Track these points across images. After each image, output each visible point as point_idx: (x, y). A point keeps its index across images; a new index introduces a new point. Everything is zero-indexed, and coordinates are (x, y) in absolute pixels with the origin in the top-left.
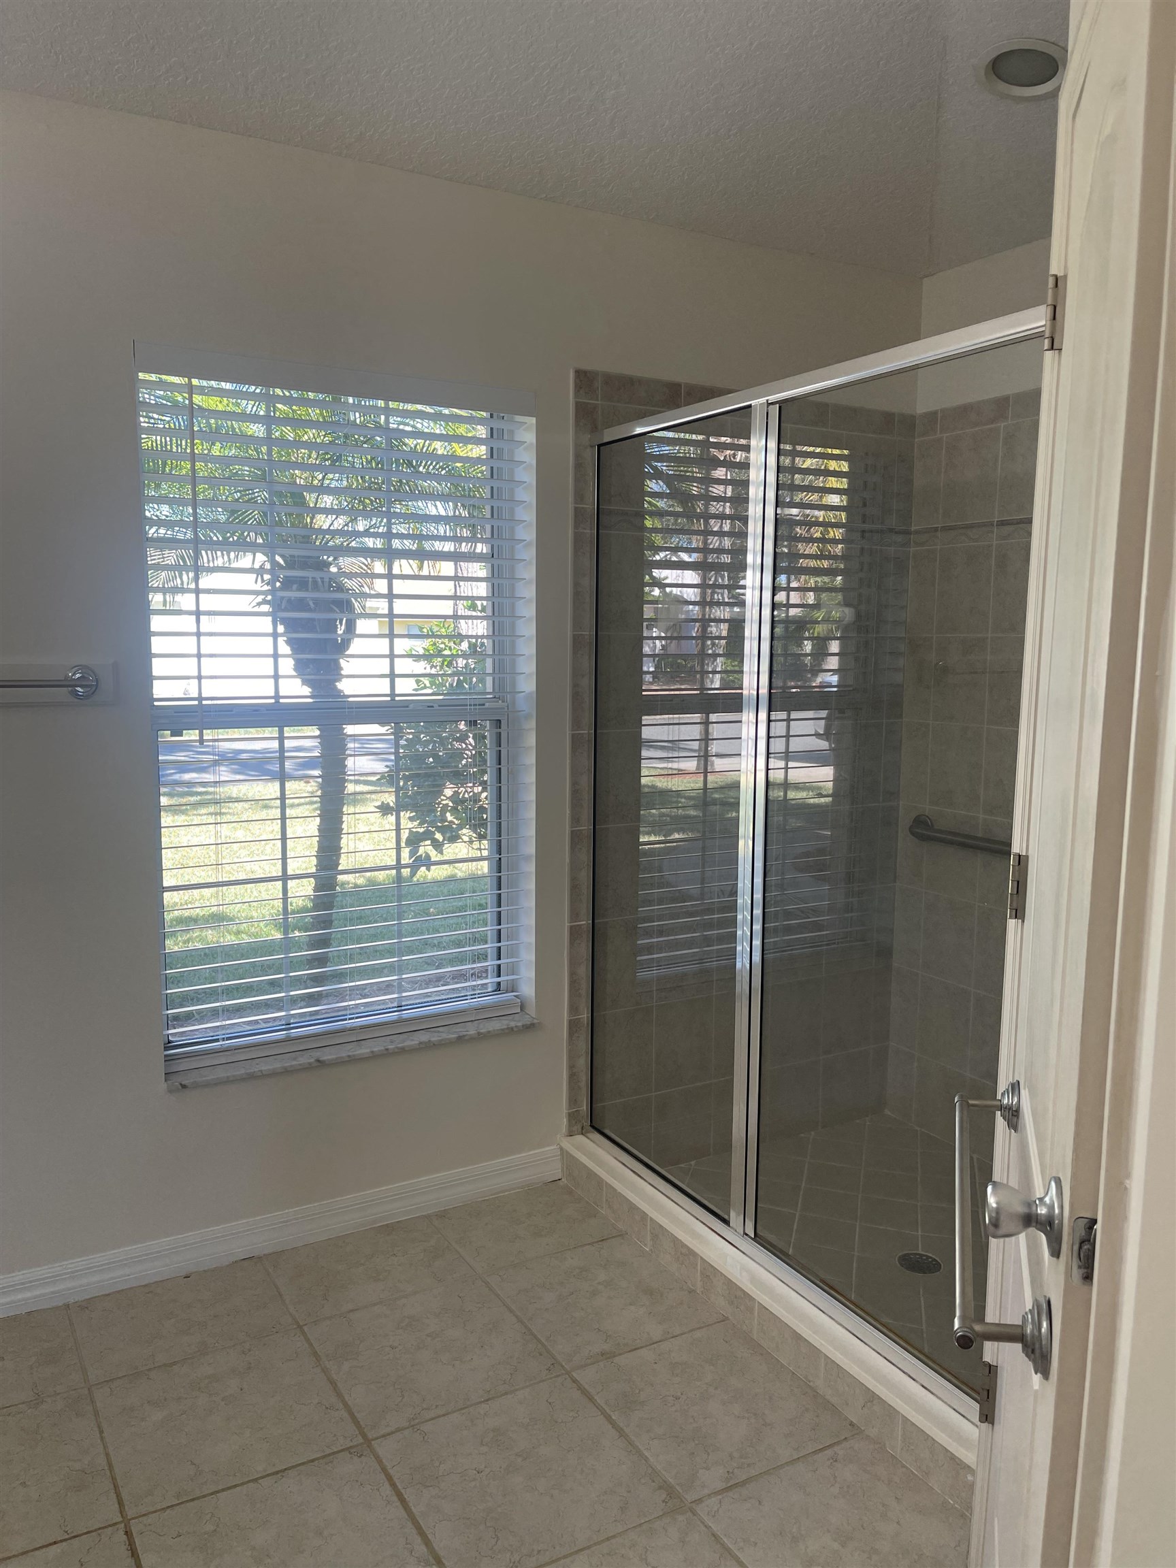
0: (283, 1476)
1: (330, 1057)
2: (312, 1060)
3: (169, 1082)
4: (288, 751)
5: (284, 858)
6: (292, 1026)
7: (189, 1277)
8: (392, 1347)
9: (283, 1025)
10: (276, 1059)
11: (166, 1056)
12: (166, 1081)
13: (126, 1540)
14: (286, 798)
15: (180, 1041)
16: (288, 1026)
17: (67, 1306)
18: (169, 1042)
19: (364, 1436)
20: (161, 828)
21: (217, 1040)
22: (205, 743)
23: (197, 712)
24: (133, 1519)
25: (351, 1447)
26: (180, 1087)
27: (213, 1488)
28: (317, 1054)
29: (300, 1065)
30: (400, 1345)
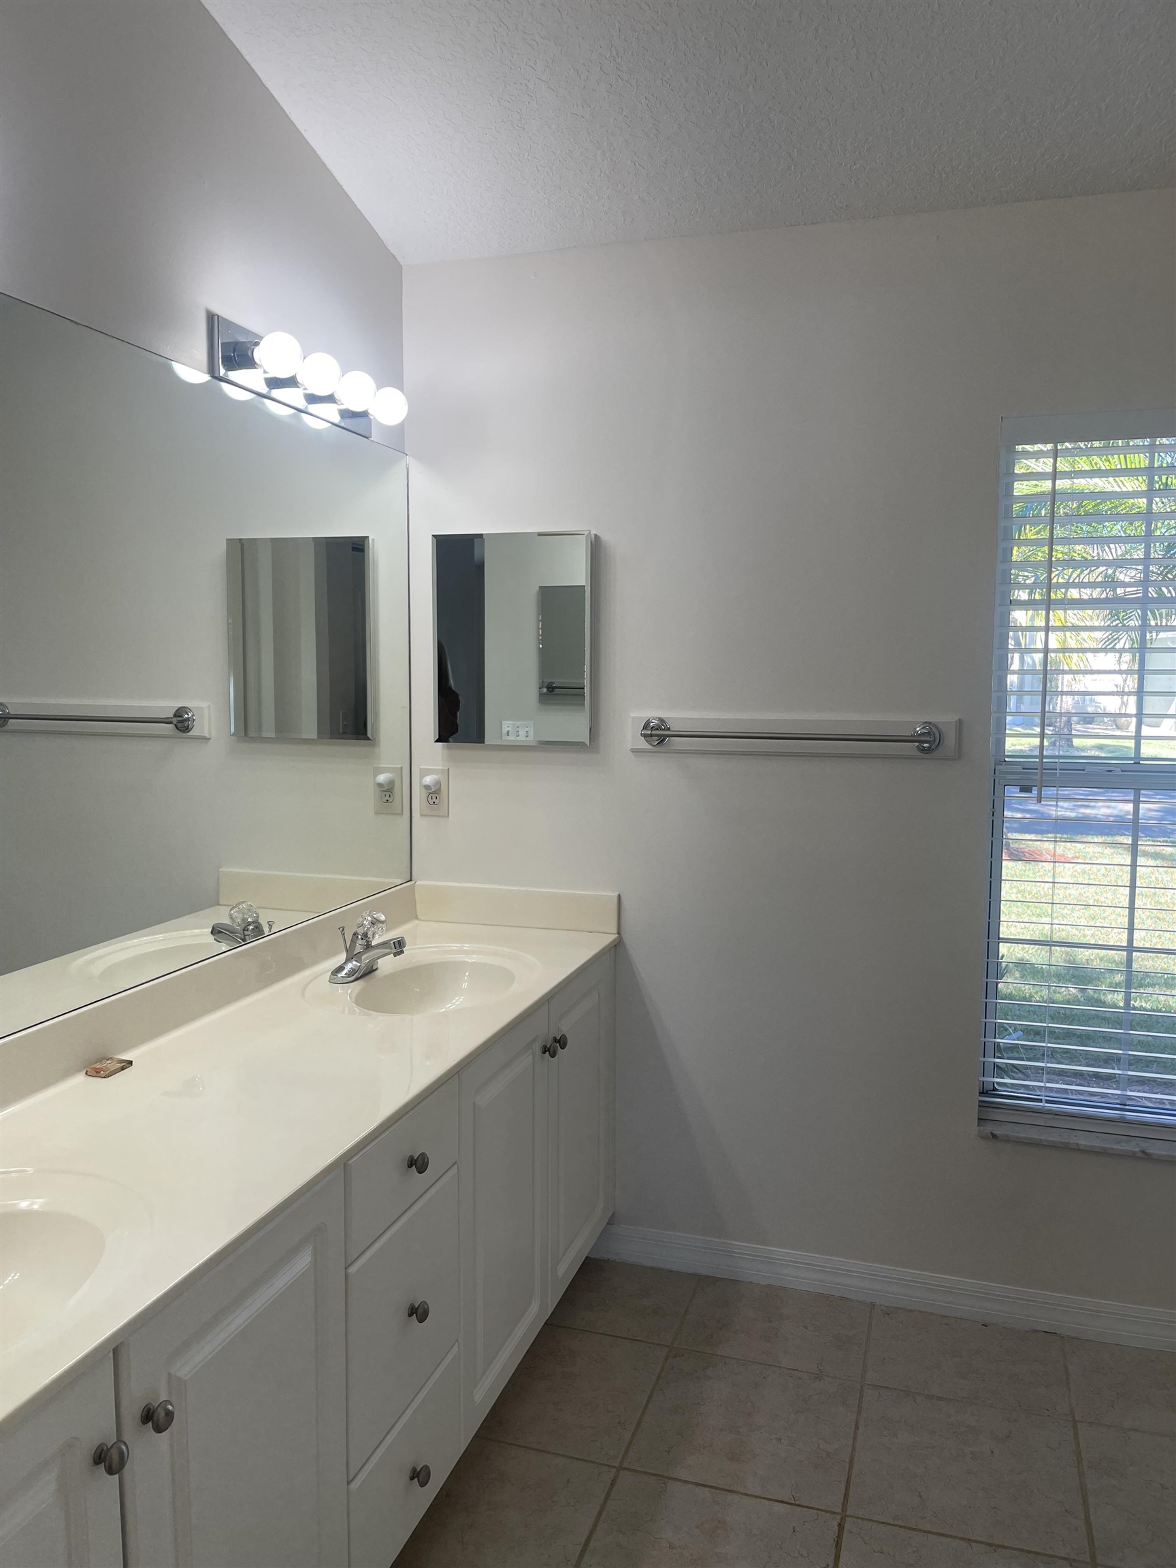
0: (995, 1551)
1: (1156, 1152)
2: (1137, 1150)
3: (982, 1128)
4: (1141, 819)
5: (1131, 929)
6: (1127, 1107)
7: (986, 1326)
8: (1163, 1487)
9: (1117, 1104)
10: (1098, 1137)
11: (980, 1101)
12: (978, 1126)
13: (837, 1531)
14: (1137, 866)
15: (1004, 1091)
16: (1123, 1106)
17: (873, 1305)
18: (994, 1090)
19: (1093, 1557)
20: (1001, 880)
21: (1040, 1101)
22: (1042, 803)
23: (1037, 769)
24: (851, 1516)
25: (1074, 1560)
26: (991, 1137)
27: (928, 1527)
28: (1144, 1145)
29: (1122, 1150)
30: (1172, 1487)
